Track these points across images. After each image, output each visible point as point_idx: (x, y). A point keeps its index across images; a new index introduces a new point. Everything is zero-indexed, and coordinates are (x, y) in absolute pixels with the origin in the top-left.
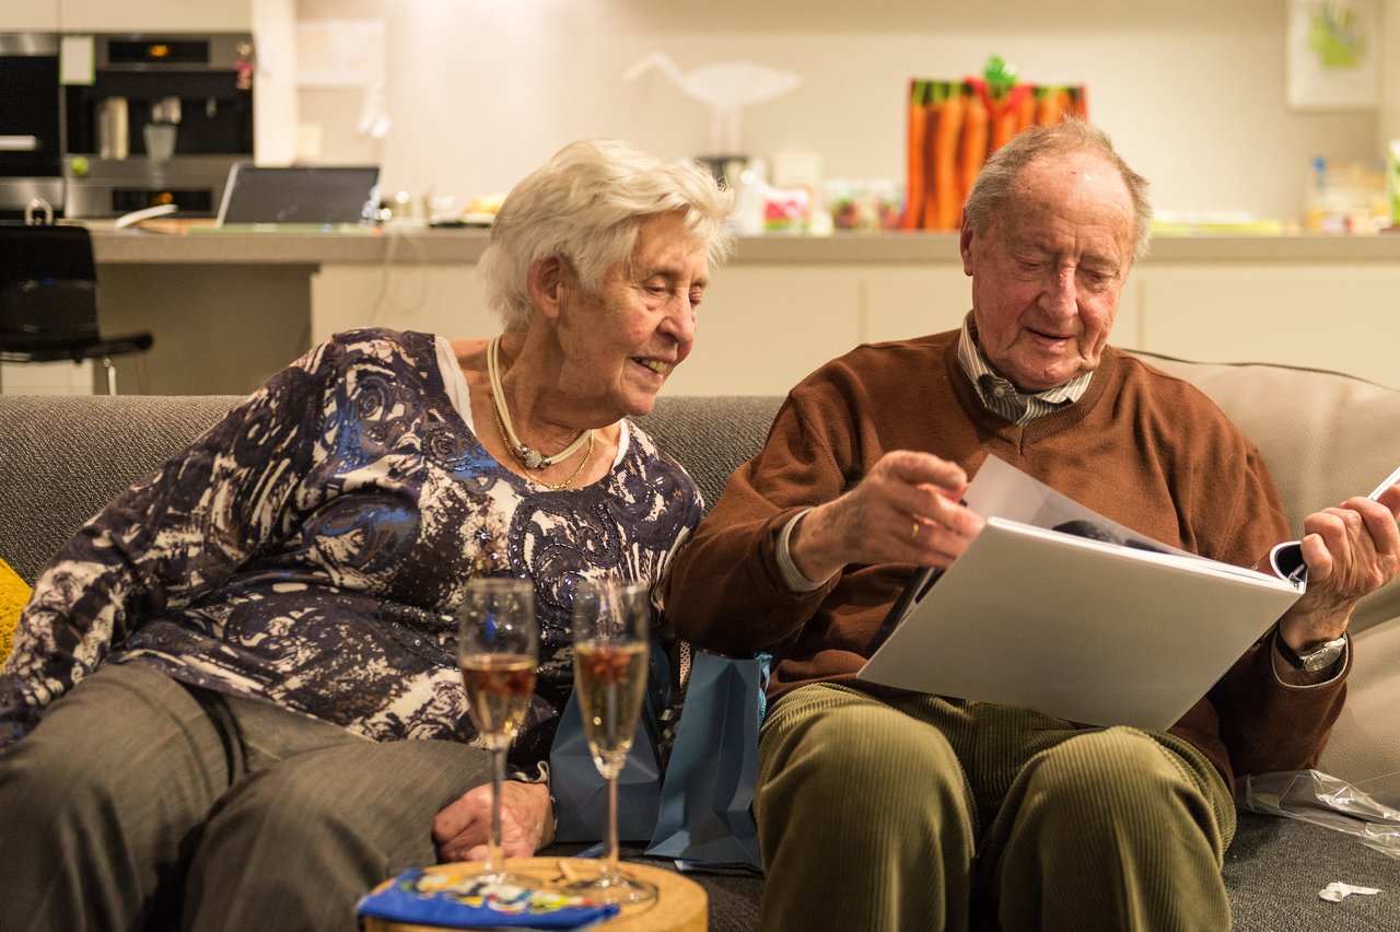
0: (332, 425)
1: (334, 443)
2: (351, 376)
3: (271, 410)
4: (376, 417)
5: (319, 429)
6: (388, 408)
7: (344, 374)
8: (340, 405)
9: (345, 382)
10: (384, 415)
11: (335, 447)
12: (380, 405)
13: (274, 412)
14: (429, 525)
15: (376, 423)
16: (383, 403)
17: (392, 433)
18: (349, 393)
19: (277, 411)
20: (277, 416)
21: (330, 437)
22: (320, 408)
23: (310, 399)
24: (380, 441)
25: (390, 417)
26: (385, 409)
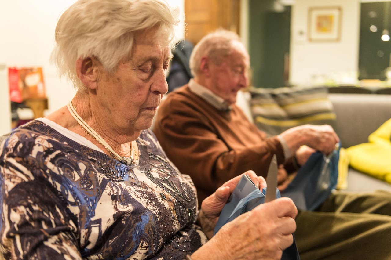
0: (66, 193)
1: (76, 200)
2: (50, 165)
3: (39, 211)
4: (77, 178)
5: (63, 199)
6: (78, 169)
7: (46, 168)
8: (60, 181)
9: (50, 170)
10: (79, 174)
11: (78, 201)
12: (73, 171)
13: (41, 210)
14: (154, 210)
15: (80, 180)
16: (73, 169)
17: (92, 179)
18: (58, 173)
19: (41, 208)
20: (44, 210)
21: (71, 199)
22: (54, 190)
23: (46, 190)
24: (91, 186)
25: (82, 172)
26: (76, 171)
